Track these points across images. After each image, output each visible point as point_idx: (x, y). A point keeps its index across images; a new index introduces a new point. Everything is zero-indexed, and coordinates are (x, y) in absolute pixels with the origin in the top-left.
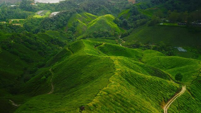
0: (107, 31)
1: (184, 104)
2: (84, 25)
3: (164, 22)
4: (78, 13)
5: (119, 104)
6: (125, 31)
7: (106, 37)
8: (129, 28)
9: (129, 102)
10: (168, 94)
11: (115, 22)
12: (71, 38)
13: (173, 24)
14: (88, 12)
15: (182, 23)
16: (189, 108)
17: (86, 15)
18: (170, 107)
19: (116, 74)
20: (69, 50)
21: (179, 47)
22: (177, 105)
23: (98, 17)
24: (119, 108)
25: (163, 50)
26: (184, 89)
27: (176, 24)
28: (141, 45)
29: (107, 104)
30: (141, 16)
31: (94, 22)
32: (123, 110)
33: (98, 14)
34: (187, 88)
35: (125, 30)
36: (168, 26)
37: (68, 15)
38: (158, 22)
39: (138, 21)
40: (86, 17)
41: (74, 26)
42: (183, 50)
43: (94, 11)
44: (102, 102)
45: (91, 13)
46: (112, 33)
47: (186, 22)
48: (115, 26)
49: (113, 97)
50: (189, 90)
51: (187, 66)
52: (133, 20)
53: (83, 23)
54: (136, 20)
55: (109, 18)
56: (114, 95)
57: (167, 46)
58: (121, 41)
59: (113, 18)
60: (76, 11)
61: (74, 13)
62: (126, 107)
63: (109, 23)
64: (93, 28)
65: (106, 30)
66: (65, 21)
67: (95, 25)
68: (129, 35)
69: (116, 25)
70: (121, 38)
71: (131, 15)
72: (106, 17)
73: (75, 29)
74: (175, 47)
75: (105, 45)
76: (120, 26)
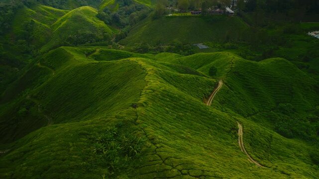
0: (91, 33)
1: (224, 98)
2: (46, 27)
3: (173, 11)
4: (29, 7)
5: (168, 99)
6: (119, 32)
7: (91, 42)
8: (123, 26)
9: (177, 96)
10: (207, 90)
11: (100, 17)
12: (28, 52)
13: (185, 14)
14: (45, 5)
15: (196, 12)
16: (230, 101)
17: (43, 9)
18: (212, 102)
19: (150, 73)
20: (44, 67)
21: (199, 44)
22: (219, 100)
23: (67, 12)
24: (169, 103)
25: (181, 51)
26: (221, 83)
27: (189, 14)
28: (150, 48)
29: (156, 101)
30: (136, 7)
31: (62, 20)
32: (173, 105)
33: (63, 6)
34: (223, 82)
35: (118, 30)
36: (179, 17)
37: (10, 12)
38: (165, 13)
39: (134, 13)
40: (44, 13)
41: (27, 30)
42: (204, 47)
43: (57, 3)
44: (151, 99)
45: (51, 6)
46: (99, 35)
47: (201, 9)
48: (101, 24)
49: (159, 94)
50: (226, 84)
51: (217, 60)
52: (126, 14)
53: (43, 25)
54: (131, 12)
55: (87, 12)
56: (160, 92)
57: (184, 45)
58: (118, 46)
59: (94, 11)
60: (22, 4)
61: (20, 7)
62: (176, 101)
63: (90, 20)
64: (63, 30)
65: (88, 32)
66: (5, 24)
67: (67, 25)
68: (126, 36)
69: (103, 22)
70: (116, 41)
71: (120, 6)
72: (83, 11)
73: (29, 36)
74: (194, 45)
75: (101, 51)
76: (109, 24)
